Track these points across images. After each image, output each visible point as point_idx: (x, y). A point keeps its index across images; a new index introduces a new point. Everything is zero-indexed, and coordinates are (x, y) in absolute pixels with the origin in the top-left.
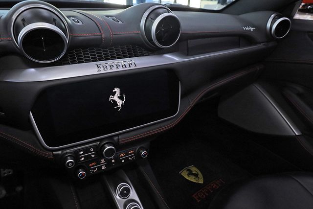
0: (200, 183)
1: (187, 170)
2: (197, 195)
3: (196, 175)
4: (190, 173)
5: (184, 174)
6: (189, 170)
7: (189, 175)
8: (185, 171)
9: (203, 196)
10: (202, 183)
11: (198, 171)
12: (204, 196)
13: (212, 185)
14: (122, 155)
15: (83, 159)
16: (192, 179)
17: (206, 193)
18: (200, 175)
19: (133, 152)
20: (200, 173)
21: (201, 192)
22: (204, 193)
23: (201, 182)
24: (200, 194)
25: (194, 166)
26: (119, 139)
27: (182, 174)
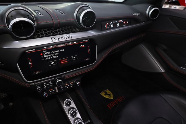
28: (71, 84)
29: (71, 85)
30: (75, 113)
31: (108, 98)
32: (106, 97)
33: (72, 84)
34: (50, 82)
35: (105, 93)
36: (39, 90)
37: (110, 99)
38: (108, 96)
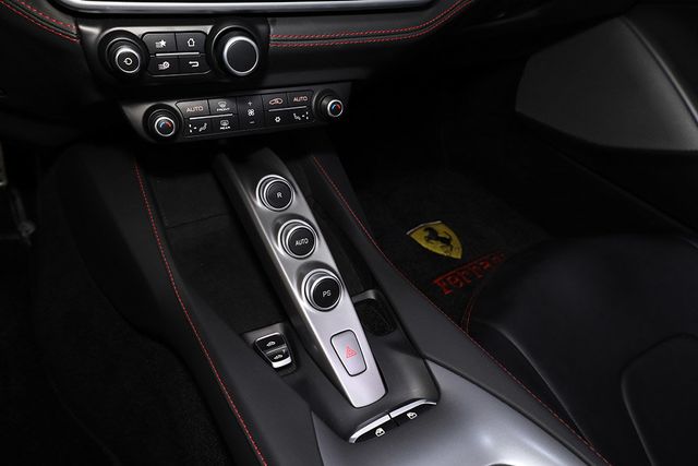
0: (454, 256)
1: (426, 230)
2: (445, 280)
3: (446, 242)
4: (433, 236)
5: (419, 236)
6: (430, 229)
7: (428, 239)
8: (421, 231)
9: (458, 284)
10: (459, 257)
11: (452, 234)
12: (461, 285)
13: (482, 264)
14: (276, 101)
15: (166, 65)
16: (436, 248)
17: (465, 278)
18: (456, 242)
19: (305, 98)
20: (455, 238)
21: (455, 274)
22: (460, 278)
23: (457, 254)
24: (453, 280)
25: (443, 222)
27: (413, 236)
28: (297, 104)
29: (299, 112)
30: (305, 241)
31: (441, 252)
32: (430, 248)
33: (302, 103)
34: (191, 43)
35: (427, 234)
36: (128, 61)
37: (449, 258)
38: (440, 244)
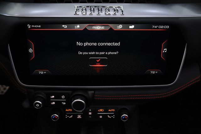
14: (101, 110)
15: (54, 103)
19: (113, 110)
26: (94, 94)
28: (110, 112)
29: (110, 115)
33: (112, 112)
34: (63, 97)
36: (38, 105)
